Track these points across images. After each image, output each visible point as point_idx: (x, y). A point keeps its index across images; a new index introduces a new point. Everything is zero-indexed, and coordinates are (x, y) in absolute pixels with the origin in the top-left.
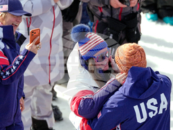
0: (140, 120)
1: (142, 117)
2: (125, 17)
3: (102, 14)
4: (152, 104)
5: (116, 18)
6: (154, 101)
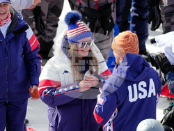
2: (100, 7)
3: (80, 4)
4: (142, 86)
5: (93, 8)
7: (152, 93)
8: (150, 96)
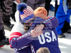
7: (55, 39)
8: (53, 40)
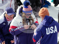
0: (47, 34)
1: (48, 33)
6: (52, 27)
